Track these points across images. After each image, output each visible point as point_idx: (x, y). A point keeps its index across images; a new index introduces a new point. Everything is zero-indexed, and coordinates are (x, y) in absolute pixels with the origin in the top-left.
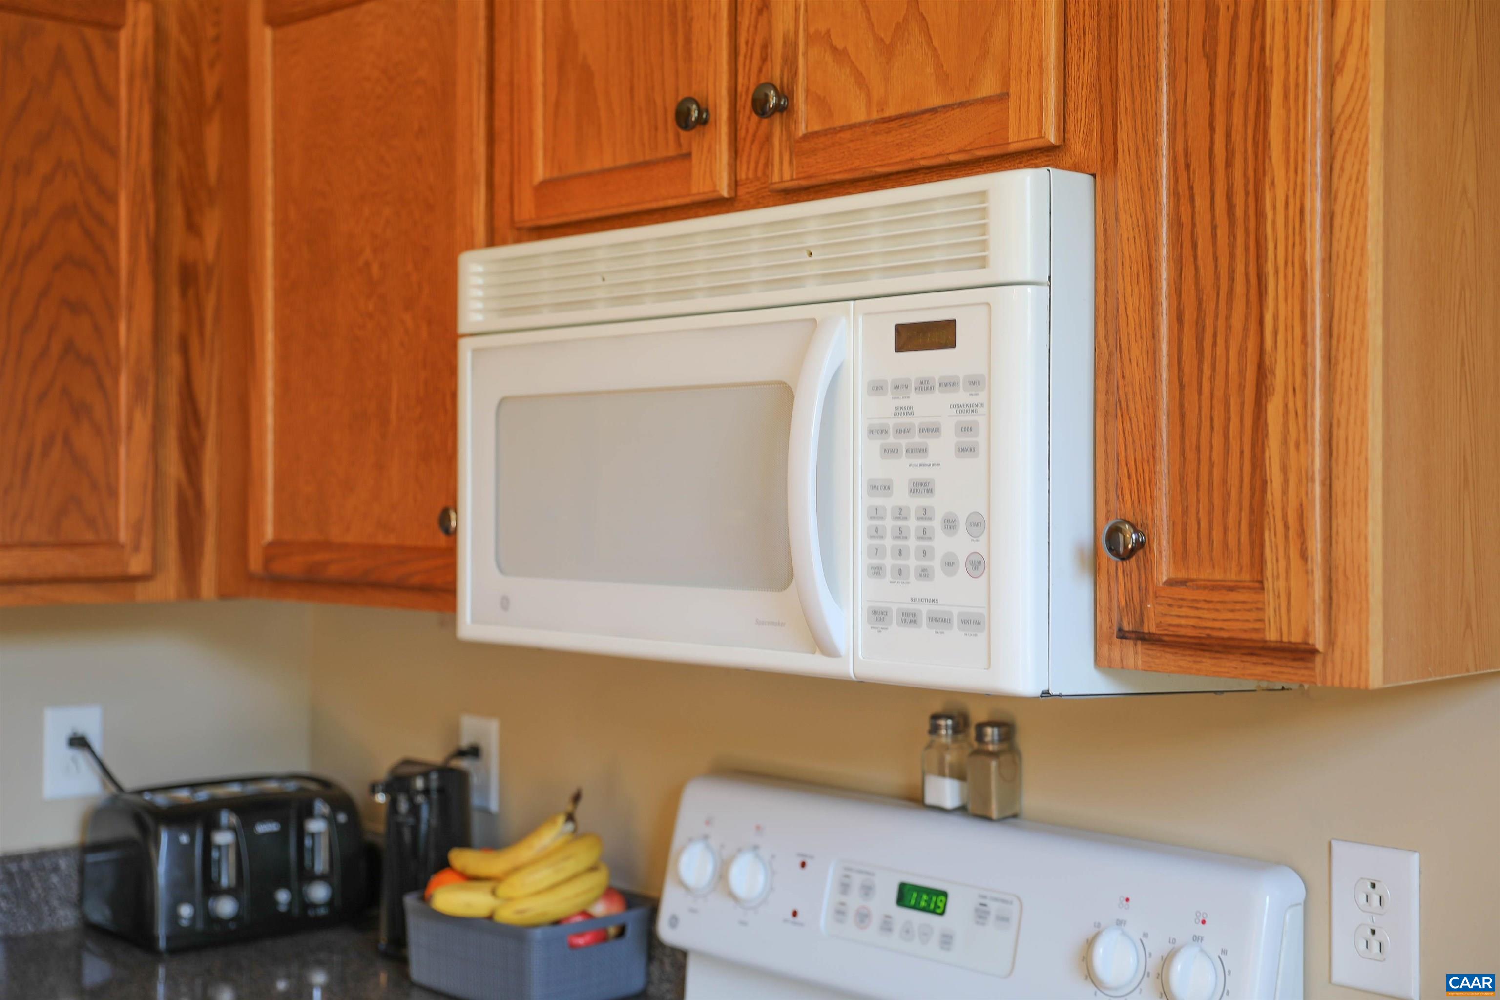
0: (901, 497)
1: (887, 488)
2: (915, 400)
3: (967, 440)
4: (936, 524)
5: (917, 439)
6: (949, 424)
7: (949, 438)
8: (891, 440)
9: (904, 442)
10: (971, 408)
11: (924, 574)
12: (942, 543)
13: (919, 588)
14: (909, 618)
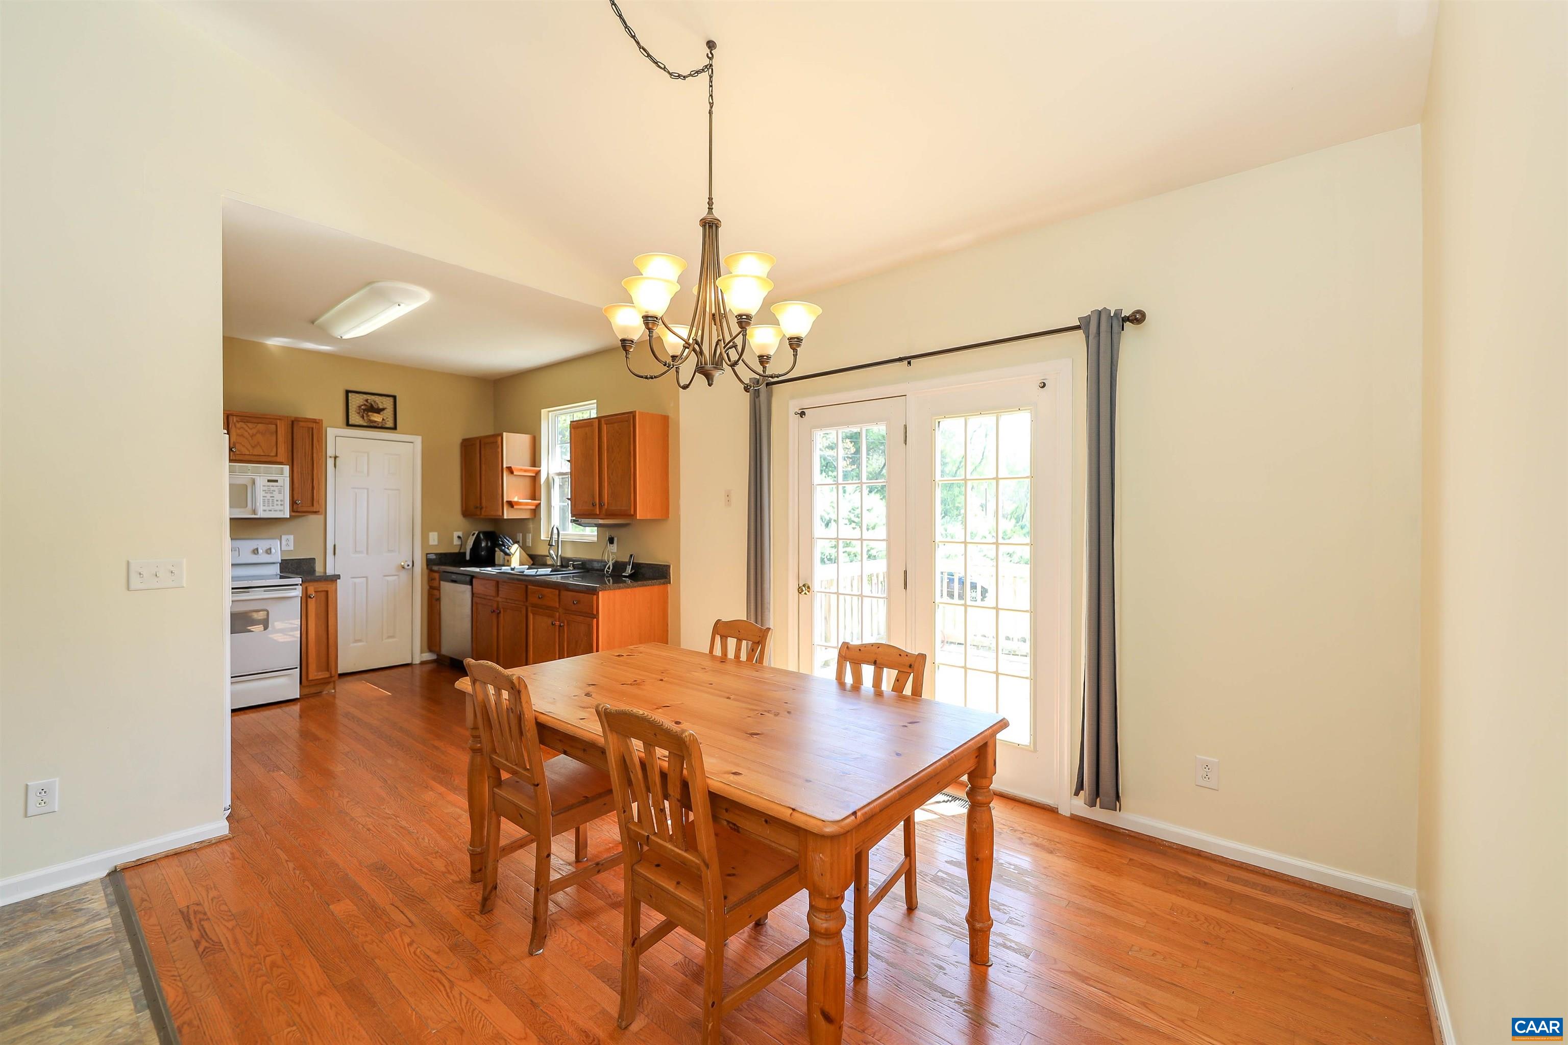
1: (266, 497)
2: (270, 487)
3: (280, 492)
4: (275, 500)
5: (272, 492)
7: (276, 492)
8: (267, 492)
9: (269, 492)
10: (281, 489)
12: (276, 503)
13: (273, 507)
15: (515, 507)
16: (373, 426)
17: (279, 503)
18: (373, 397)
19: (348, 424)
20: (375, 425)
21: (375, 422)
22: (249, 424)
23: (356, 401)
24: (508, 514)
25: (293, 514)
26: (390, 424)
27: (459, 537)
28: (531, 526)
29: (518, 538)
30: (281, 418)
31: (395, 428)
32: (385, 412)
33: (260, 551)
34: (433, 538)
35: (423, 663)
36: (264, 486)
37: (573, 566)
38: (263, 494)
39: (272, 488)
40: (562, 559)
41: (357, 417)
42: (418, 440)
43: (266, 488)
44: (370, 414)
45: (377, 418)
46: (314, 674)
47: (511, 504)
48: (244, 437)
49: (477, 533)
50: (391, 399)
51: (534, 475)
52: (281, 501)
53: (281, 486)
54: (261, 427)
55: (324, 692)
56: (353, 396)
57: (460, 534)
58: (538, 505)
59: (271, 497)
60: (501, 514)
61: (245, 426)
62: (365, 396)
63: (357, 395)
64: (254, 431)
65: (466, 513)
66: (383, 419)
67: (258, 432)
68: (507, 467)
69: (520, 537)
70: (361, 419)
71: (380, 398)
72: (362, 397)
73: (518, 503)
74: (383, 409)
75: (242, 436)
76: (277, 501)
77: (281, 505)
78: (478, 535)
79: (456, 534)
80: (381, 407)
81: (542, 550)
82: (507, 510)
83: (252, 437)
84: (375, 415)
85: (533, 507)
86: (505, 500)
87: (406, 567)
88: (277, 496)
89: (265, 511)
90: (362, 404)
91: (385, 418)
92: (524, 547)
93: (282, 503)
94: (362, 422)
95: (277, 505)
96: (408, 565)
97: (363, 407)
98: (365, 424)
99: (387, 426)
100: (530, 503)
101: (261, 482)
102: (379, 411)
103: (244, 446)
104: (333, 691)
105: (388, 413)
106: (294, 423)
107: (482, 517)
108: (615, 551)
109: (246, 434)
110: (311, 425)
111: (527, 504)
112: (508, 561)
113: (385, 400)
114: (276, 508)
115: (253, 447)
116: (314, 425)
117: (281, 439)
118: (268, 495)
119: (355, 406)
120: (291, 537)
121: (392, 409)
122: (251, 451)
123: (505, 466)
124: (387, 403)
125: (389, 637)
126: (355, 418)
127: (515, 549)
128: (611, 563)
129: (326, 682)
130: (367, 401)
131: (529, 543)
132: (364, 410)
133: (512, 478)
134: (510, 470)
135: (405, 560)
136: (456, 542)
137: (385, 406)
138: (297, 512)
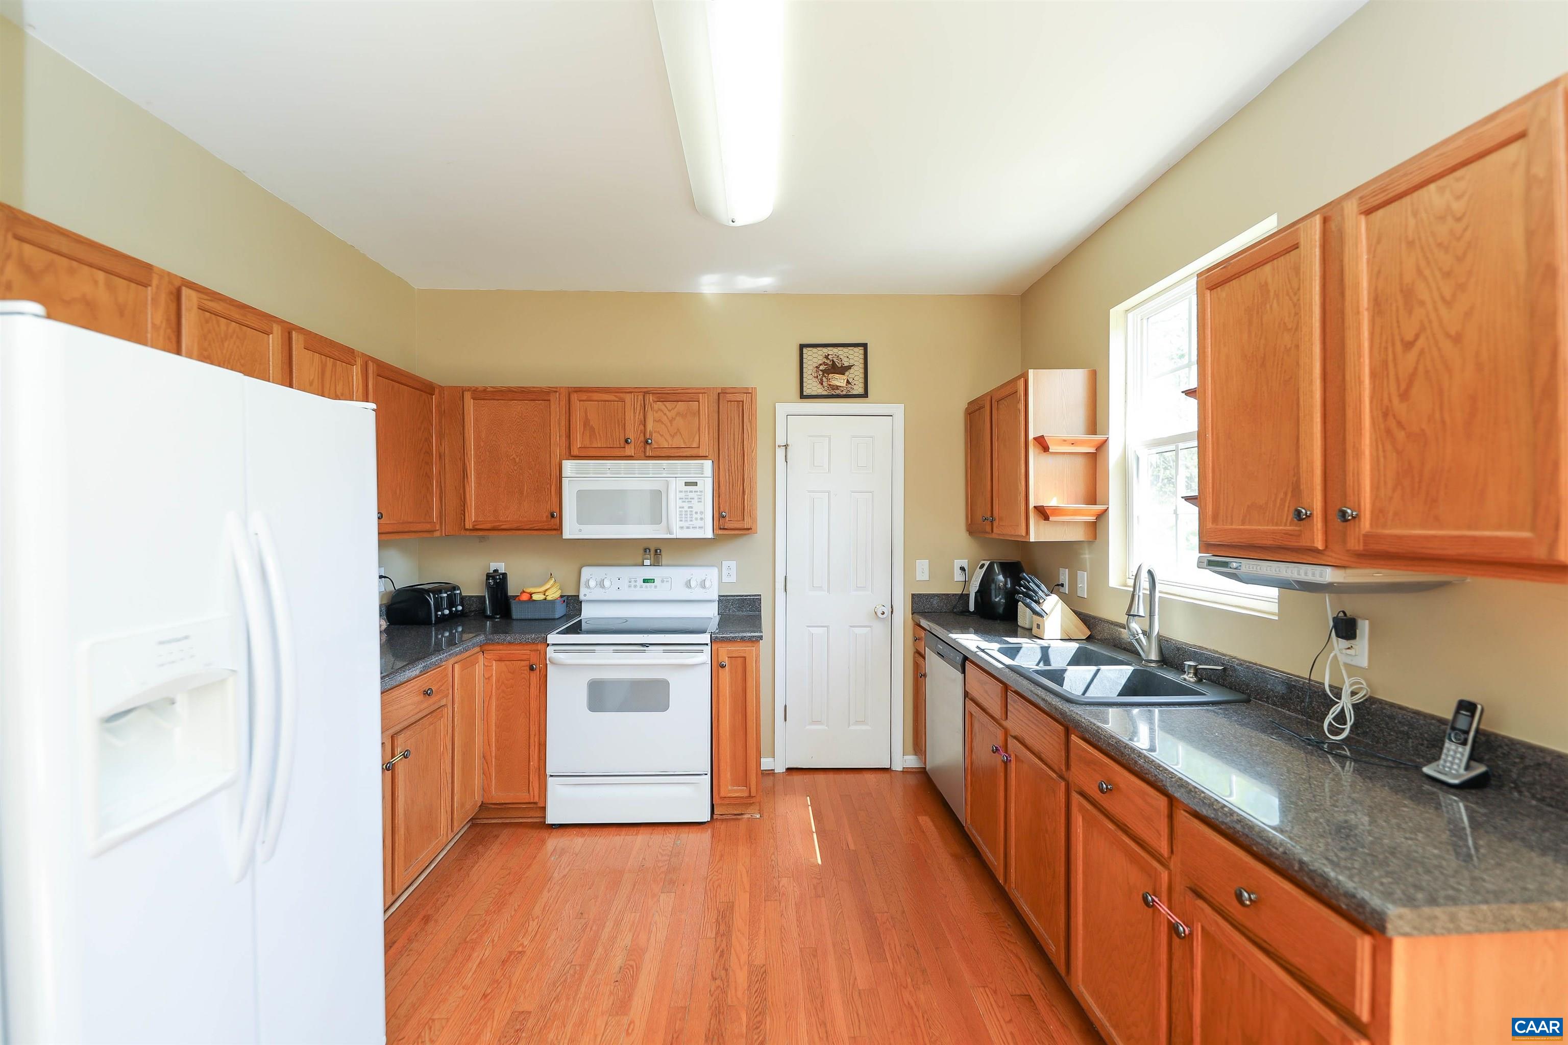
0: (686, 508)
1: (683, 507)
2: (689, 494)
3: (700, 500)
4: (694, 513)
5: (690, 500)
6: (696, 498)
7: (696, 500)
8: (684, 500)
9: (687, 500)
10: (701, 495)
11: (691, 521)
12: (695, 516)
13: (691, 523)
14: (688, 528)
15: (1051, 518)
16: (835, 395)
17: (699, 516)
18: (835, 350)
19: (803, 396)
20: (838, 392)
21: (837, 387)
22: (667, 404)
23: (814, 358)
24: (1038, 533)
25: (721, 532)
26: (859, 390)
27: (962, 569)
28: (1087, 556)
29: (1061, 577)
30: (704, 391)
31: (865, 395)
32: (852, 371)
33: (693, 584)
34: (922, 571)
35: (906, 772)
36: (681, 492)
37: (1195, 674)
38: (679, 503)
39: (691, 495)
40: (1163, 642)
41: (815, 384)
42: (898, 410)
43: (682, 495)
44: (831, 375)
45: (839, 380)
46: (730, 789)
47: (1043, 513)
48: (662, 423)
49: (987, 563)
50: (860, 351)
51: (1092, 450)
52: (702, 513)
53: (701, 492)
54: (681, 406)
55: (746, 816)
56: (810, 353)
57: (965, 563)
58: (1102, 515)
59: (689, 507)
60: (1024, 534)
61: (663, 407)
62: (826, 351)
63: (815, 350)
64: (673, 413)
65: (973, 529)
66: (848, 382)
67: (678, 414)
68: (1035, 439)
69: (1064, 576)
70: (820, 386)
71: (845, 350)
72: (820, 353)
73: (1057, 511)
74: (849, 367)
75: (660, 421)
76: (696, 513)
77: (701, 519)
78: (991, 566)
79: (958, 563)
80: (846, 364)
81: (1112, 611)
82: (1036, 524)
83: (671, 421)
84: (837, 376)
85: (1092, 519)
86: (1032, 505)
87: (879, 615)
88: (697, 507)
89: (682, 528)
90: (820, 362)
91: (850, 380)
92: (1069, 600)
93: (703, 516)
94: (820, 391)
95: (696, 519)
96: (883, 613)
97: (822, 368)
98: (825, 393)
99: (855, 392)
100: (1089, 513)
101: (676, 486)
102: (843, 370)
103: (662, 436)
104: (758, 816)
105: (856, 374)
106: (722, 394)
107: (994, 536)
108: (1364, 662)
109: (664, 419)
110: (739, 397)
111: (1076, 512)
112: (1038, 626)
113: (851, 352)
114: (695, 523)
115: (673, 436)
116: (744, 397)
117: (704, 422)
118: (686, 505)
119: (811, 368)
120: (733, 564)
121: (862, 366)
122: (670, 442)
123: (1031, 436)
124: (853, 357)
125: (857, 722)
126: (812, 387)
127: (1052, 605)
128: (1346, 702)
129: (748, 801)
130: (827, 357)
131: (1083, 590)
132: (824, 371)
133: (1045, 459)
134: (1043, 444)
135: (880, 601)
136: (959, 576)
137: (852, 362)
138: (724, 529)
